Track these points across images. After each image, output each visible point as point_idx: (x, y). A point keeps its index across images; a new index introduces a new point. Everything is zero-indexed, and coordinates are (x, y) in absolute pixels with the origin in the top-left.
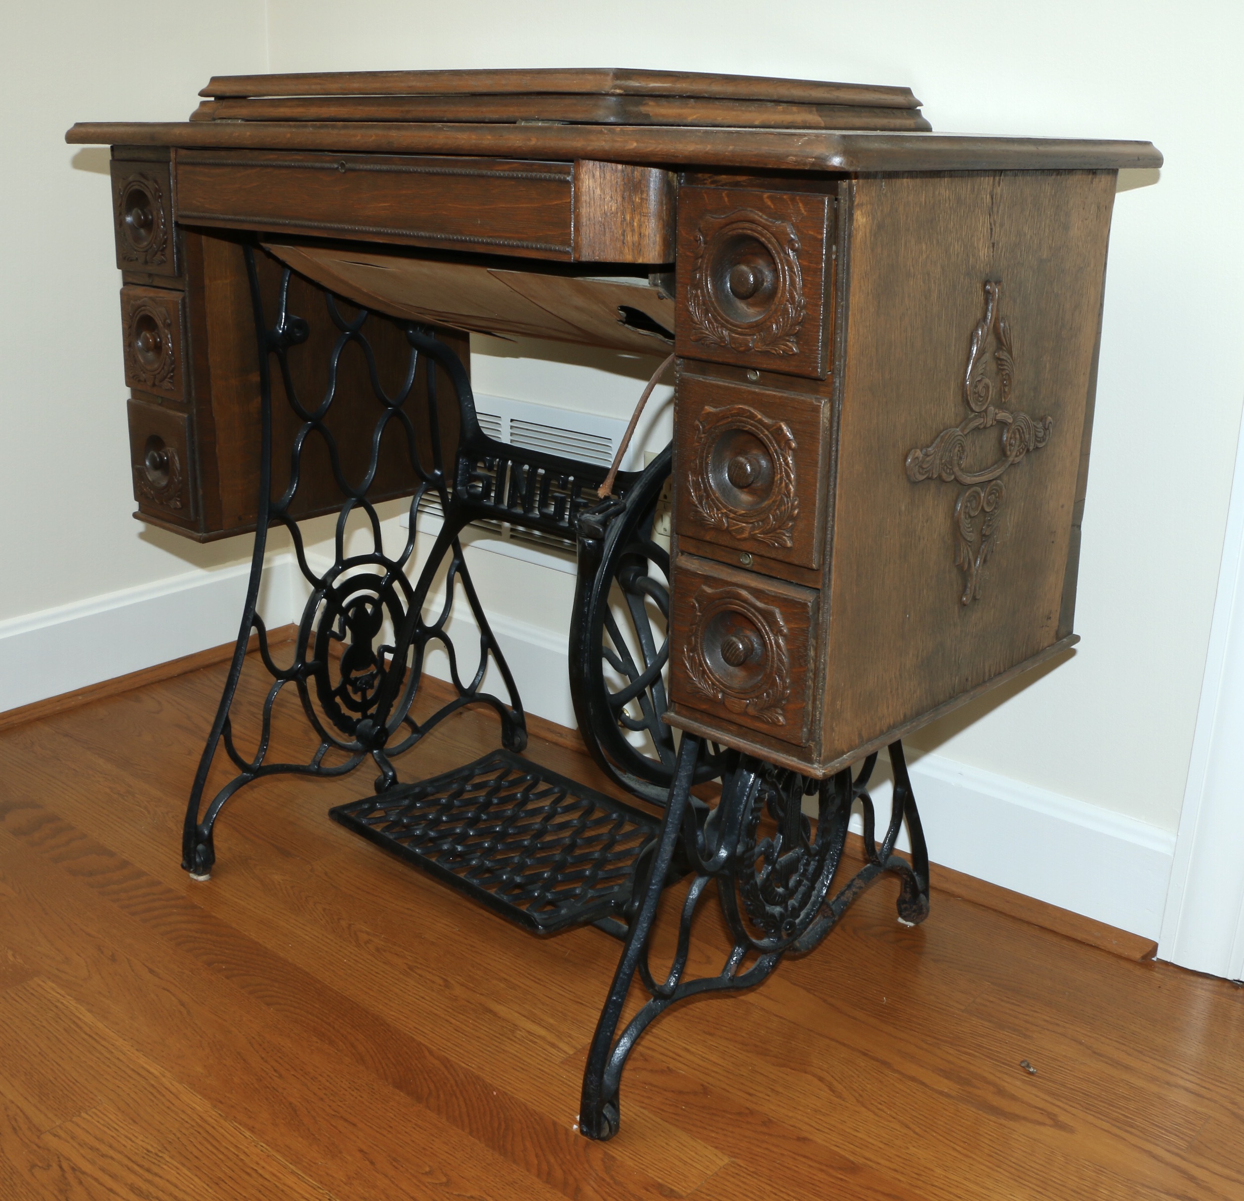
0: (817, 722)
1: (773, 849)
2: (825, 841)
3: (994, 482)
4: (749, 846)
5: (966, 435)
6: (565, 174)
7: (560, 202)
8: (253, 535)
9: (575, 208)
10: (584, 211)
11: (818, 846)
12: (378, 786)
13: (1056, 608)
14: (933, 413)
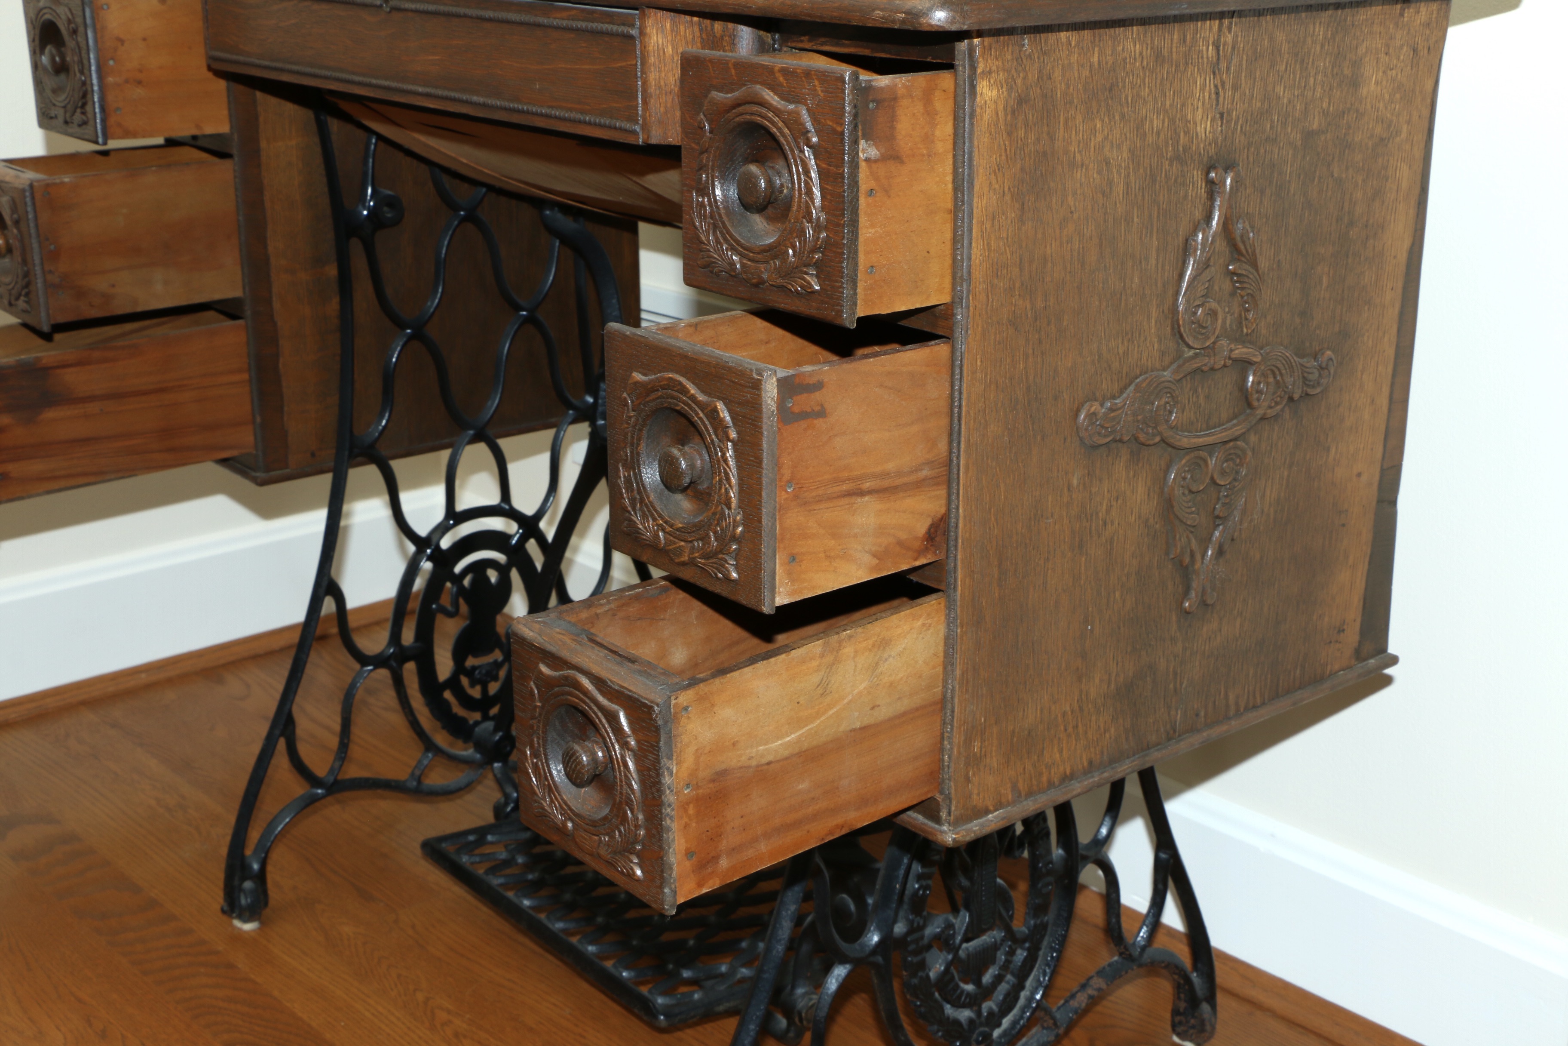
0: (946, 769)
1: (954, 929)
2: (1038, 922)
3: (1231, 444)
4: (915, 925)
5: (1179, 381)
6: (629, 26)
7: (624, 64)
8: (327, 478)
9: (643, 72)
10: (653, 76)
11: (1028, 928)
12: (498, 811)
13: (1354, 616)
14: (1121, 351)
